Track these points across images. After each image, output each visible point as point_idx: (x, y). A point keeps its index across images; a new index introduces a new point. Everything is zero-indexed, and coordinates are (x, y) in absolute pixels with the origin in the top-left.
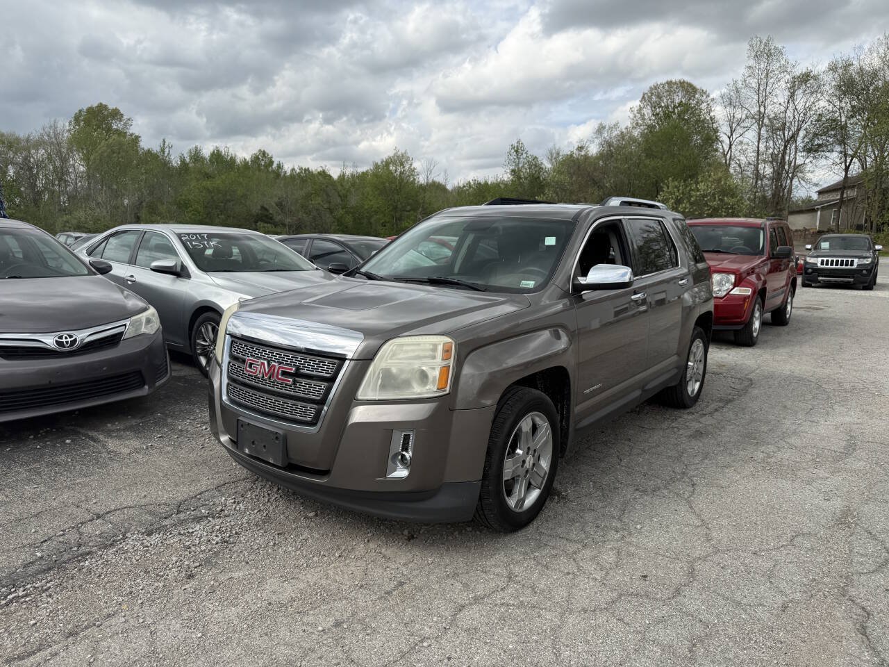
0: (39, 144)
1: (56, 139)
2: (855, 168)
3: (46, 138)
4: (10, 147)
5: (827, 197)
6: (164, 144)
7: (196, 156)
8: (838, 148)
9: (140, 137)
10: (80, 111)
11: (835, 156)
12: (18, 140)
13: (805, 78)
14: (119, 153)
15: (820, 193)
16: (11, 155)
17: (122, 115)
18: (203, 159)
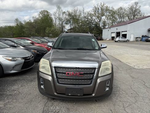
2: (72, 27)
5: (68, 31)
8: (70, 24)
11: (69, 25)
13: (64, 12)
15: (67, 30)
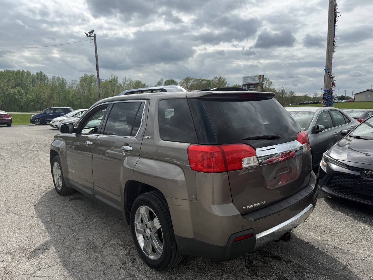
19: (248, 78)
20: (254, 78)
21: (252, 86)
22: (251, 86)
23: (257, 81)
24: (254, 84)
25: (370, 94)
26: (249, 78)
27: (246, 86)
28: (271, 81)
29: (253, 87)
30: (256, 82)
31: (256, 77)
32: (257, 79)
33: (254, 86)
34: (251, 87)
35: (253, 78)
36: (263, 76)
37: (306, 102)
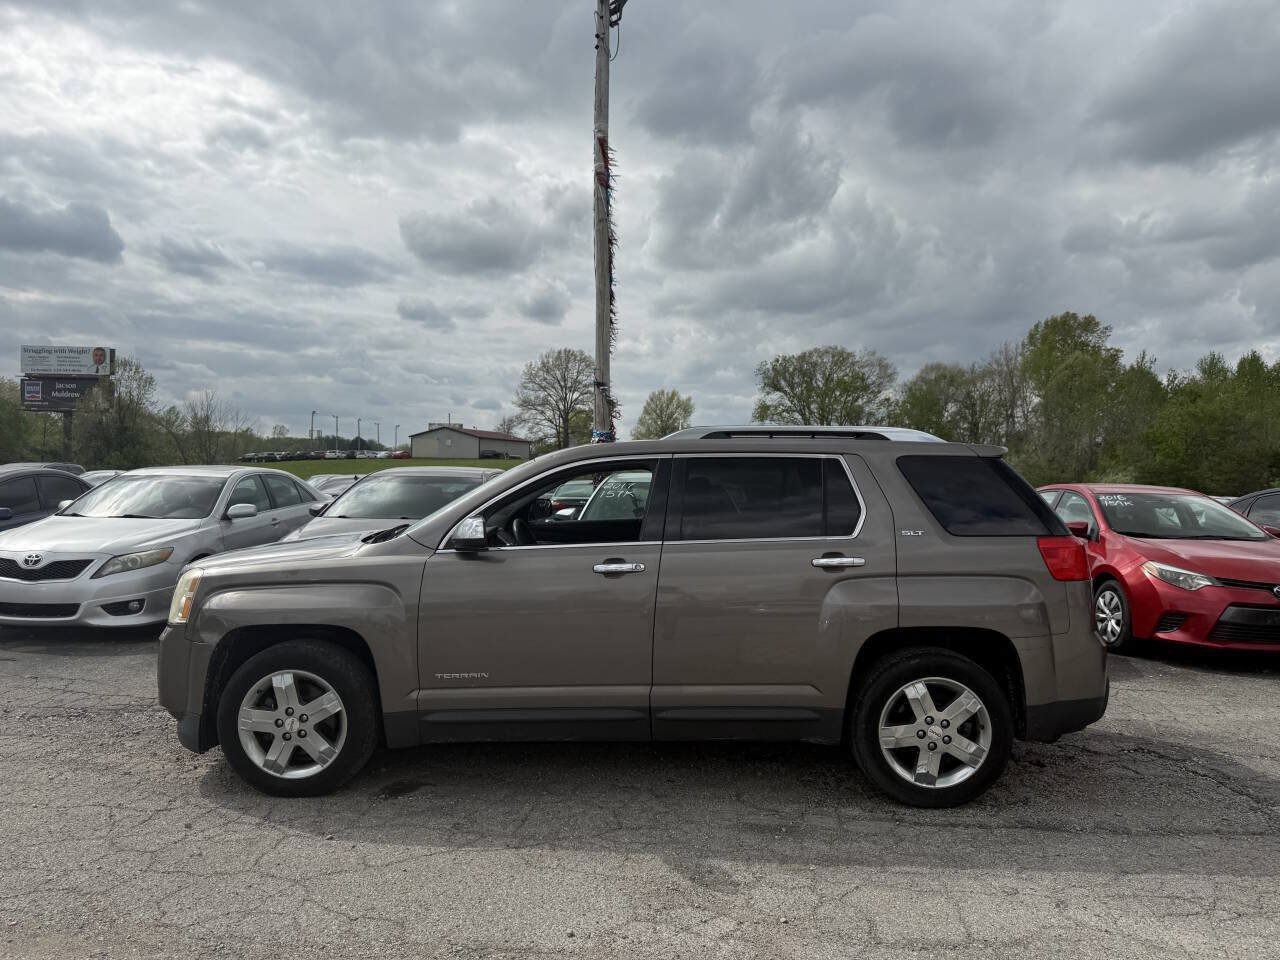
0: (988, 373)
1: (1007, 365)
3: (995, 366)
4: (952, 382)
6: (1143, 358)
7: (1212, 368)
9: (1121, 351)
10: (1037, 326)
12: (962, 373)
14: (1082, 376)
16: (952, 390)
17: (1097, 324)
18: (1224, 371)
19: (46, 355)
20: (72, 355)
21: (68, 386)
22: (61, 386)
23: (87, 367)
24: (74, 379)
25: (449, 438)
26: (50, 352)
27: (38, 385)
28: (148, 372)
29: (70, 390)
30: (84, 372)
31: (82, 351)
32: (88, 360)
33: (73, 386)
34: (60, 390)
35: (67, 354)
36: (113, 352)
37: (266, 454)
